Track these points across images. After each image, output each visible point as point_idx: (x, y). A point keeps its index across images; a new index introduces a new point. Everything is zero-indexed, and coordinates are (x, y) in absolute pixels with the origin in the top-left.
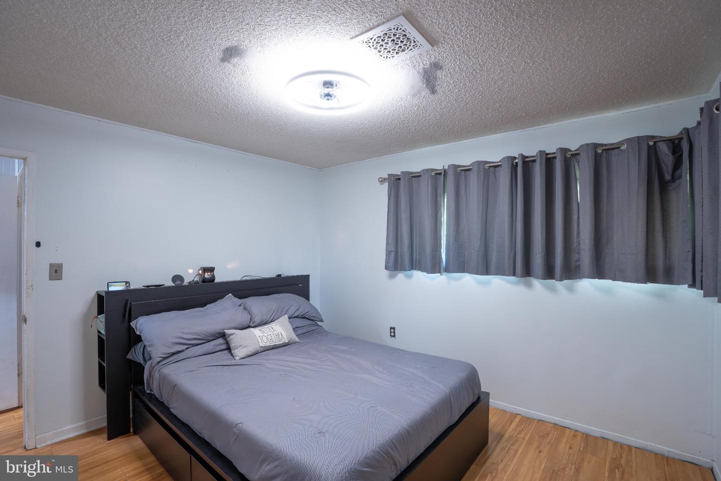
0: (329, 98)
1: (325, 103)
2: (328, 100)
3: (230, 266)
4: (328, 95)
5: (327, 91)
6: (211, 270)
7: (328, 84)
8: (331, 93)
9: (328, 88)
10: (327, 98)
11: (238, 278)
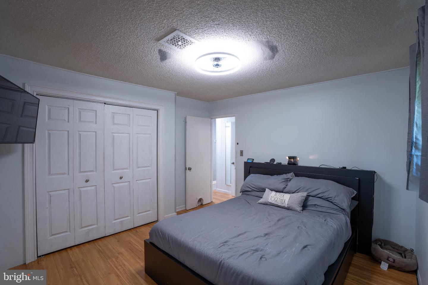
0: (218, 66)
1: (216, 69)
2: (217, 67)
3: (311, 157)
4: (217, 65)
5: (216, 63)
6: (294, 158)
7: (217, 59)
8: (218, 64)
9: (217, 61)
10: (216, 66)
11: (317, 165)
